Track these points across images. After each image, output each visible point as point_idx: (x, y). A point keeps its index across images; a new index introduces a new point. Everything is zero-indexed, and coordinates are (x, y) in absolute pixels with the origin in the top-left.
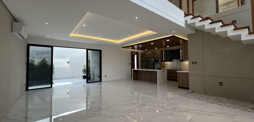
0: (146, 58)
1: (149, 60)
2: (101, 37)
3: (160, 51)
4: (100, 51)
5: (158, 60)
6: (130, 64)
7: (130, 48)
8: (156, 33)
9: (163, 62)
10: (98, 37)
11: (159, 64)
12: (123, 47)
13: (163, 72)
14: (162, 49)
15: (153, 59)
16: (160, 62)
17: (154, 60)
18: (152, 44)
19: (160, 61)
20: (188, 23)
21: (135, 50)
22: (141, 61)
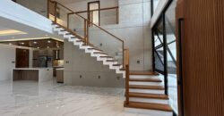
3: (52, 50)
7: (11, 44)
13: (48, 70)
16: (52, 61)
17: (47, 58)
18: (35, 43)
19: (52, 59)
21: (20, 47)
22: (33, 59)
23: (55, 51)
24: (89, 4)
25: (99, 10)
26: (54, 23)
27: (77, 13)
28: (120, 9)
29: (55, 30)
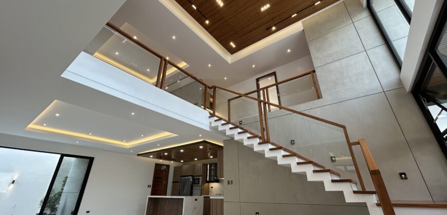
0: (181, 176)
1: (185, 179)
2: (94, 134)
3: (202, 164)
4: (91, 160)
5: (199, 179)
6: (149, 186)
7: (151, 156)
8: (175, 135)
9: (207, 184)
10: (88, 134)
11: (198, 188)
12: (138, 155)
13: (196, 200)
14: (205, 161)
15: (191, 177)
16: (200, 184)
17: (192, 179)
18: (182, 151)
19: (201, 181)
20: (213, 125)
21: (161, 161)
22: (173, 182)
23: (205, 165)
24: (258, 80)
25: (277, 84)
26: (212, 115)
27: (246, 95)
28: (318, 73)
29: (214, 124)
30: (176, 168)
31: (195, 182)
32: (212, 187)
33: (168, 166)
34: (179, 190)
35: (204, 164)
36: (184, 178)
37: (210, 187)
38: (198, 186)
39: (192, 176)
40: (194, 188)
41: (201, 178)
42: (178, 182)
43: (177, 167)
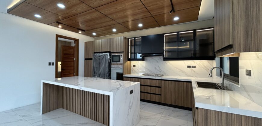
0: (95, 53)
1: (100, 56)
5: (119, 56)
6: (50, 64)
9: (128, 62)
15: (108, 54)
17: (110, 56)
19: (122, 58)
22: (85, 59)
30: (87, 44)
31: (114, 59)
32: (134, 66)
33: (76, 41)
34: (94, 67)
35: (125, 38)
36: (98, 54)
37: (132, 65)
38: (119, 64)
39: (109, 52)
40: (112, 66)
41: (122, 54)
42: (91, 59)
43: (88, 42)
